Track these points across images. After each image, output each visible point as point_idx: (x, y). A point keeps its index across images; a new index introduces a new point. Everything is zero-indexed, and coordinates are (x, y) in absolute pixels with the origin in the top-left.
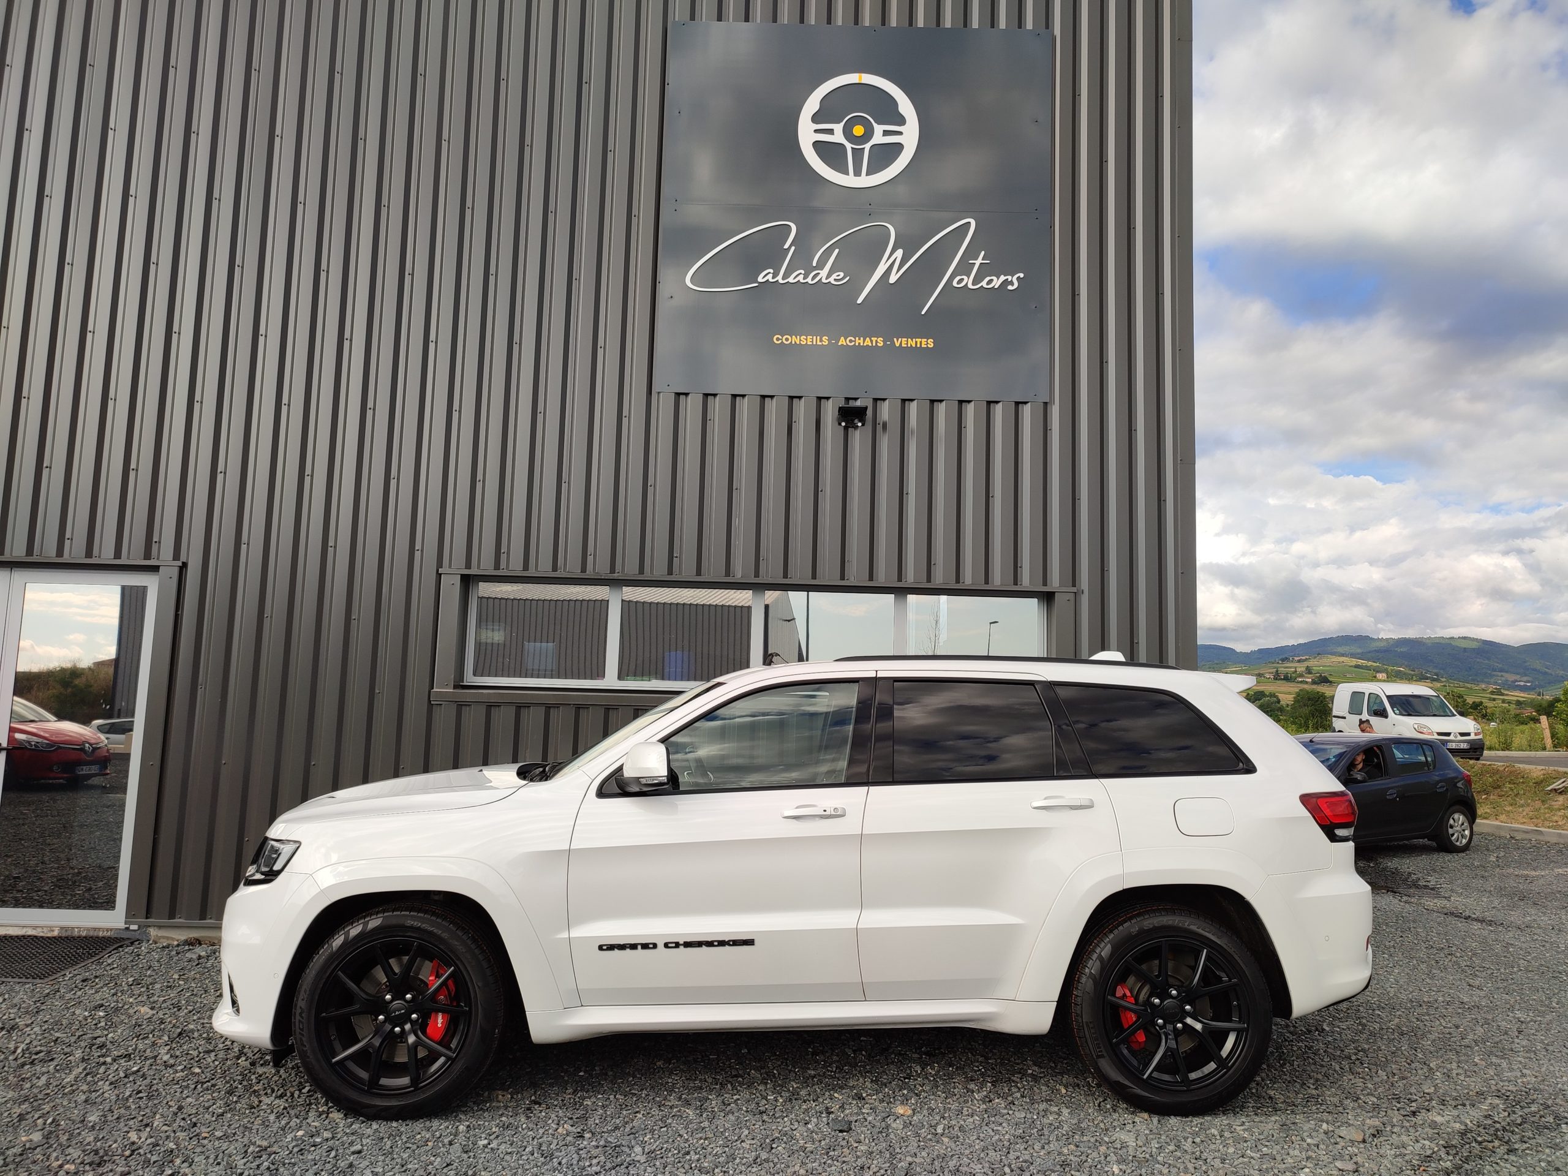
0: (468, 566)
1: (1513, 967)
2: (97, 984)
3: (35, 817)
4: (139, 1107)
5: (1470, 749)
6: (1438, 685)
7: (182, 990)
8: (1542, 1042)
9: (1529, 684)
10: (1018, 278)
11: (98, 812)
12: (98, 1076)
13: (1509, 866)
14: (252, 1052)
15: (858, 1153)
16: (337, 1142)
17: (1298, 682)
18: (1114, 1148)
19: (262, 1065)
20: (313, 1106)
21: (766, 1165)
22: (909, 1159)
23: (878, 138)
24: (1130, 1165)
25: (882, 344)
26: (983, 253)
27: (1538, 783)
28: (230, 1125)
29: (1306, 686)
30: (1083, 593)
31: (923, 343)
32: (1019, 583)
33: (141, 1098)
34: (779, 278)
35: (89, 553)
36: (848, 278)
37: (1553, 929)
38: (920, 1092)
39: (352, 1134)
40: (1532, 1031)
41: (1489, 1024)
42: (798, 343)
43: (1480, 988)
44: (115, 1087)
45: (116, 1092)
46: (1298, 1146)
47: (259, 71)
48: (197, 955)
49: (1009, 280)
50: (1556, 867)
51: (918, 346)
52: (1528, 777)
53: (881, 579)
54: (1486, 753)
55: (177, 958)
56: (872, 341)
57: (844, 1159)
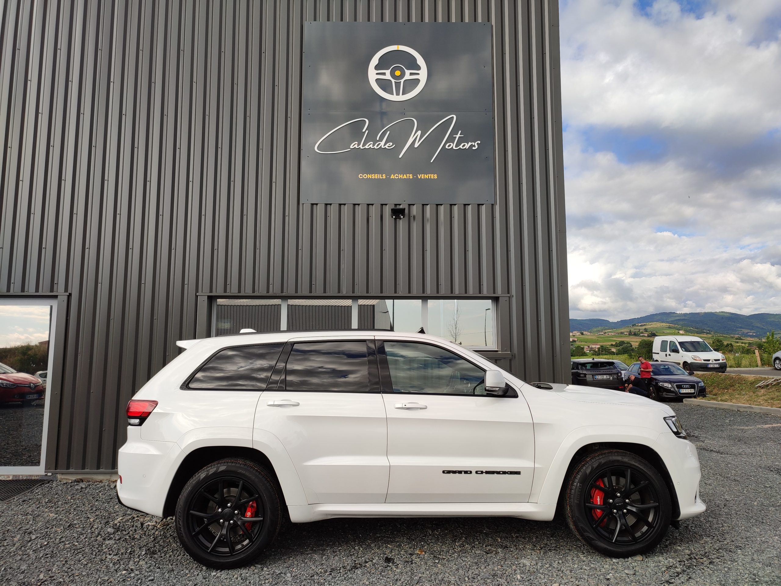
0: (211, 291)
1: (729, 474)
2: (30, 503)
3: (5, 421)
4: (46, 561)
5: (720, 367)
6: (710, 336)
7: (72, 504)
8: (735, 510)
9: (754, 334)
10: (478, 144)
11: (37, 418)
12: (27, 547)
13: (735, 425)
14: (104, 533)
15: (396, 573)
16: (142, 576)
17: (641, 336)
18: (520, 567)
19: (108, 540)
20: (132, 559)
21: (350, 580)
22: (420, 575)
23: (407, 76)
24: (526, 575)
25: (412, 177)
26: (460, 132)
27: (751, 384)
28: (90, 569)
29: (644, 338)
30: (513, 297)
31: (432, 176)
32: (482, 293)
33: (48, 557)
34: (361, 146)
35: (23, 290)
36: (394, 145)
37: (752, 455)
38: (430, 543)
39: (150, 571)
40: (731, 505)
41: (710, 502)
42: (371, 178)
43: (710, 485)
44: (35, 552)
45: (36, 555)
46: (608, 563)
47: (102, 50)
48: (81, 487)
49: (473, 145)
50: (758, 425)
51: (430, 178)
52: (747, 381)
53: (414, 293)
54: (728, 369)
55: (71, 489)
56: (407, 176)
57: (389, 576)
